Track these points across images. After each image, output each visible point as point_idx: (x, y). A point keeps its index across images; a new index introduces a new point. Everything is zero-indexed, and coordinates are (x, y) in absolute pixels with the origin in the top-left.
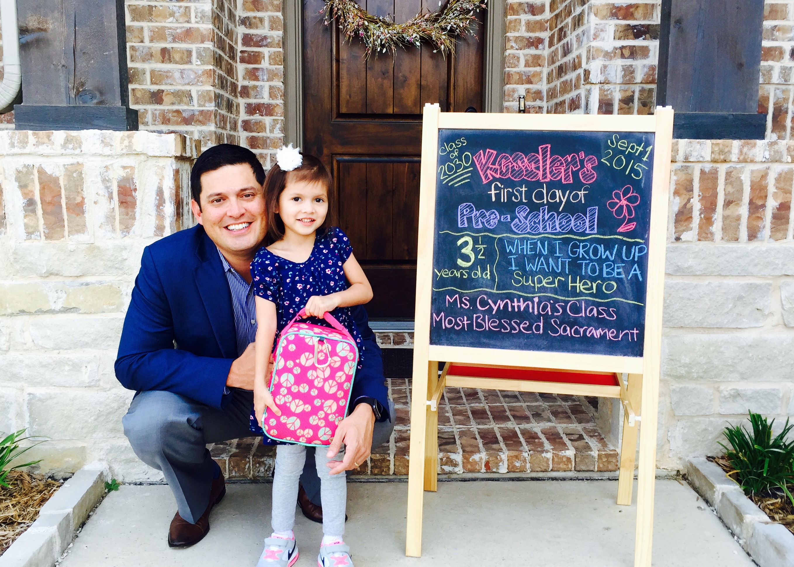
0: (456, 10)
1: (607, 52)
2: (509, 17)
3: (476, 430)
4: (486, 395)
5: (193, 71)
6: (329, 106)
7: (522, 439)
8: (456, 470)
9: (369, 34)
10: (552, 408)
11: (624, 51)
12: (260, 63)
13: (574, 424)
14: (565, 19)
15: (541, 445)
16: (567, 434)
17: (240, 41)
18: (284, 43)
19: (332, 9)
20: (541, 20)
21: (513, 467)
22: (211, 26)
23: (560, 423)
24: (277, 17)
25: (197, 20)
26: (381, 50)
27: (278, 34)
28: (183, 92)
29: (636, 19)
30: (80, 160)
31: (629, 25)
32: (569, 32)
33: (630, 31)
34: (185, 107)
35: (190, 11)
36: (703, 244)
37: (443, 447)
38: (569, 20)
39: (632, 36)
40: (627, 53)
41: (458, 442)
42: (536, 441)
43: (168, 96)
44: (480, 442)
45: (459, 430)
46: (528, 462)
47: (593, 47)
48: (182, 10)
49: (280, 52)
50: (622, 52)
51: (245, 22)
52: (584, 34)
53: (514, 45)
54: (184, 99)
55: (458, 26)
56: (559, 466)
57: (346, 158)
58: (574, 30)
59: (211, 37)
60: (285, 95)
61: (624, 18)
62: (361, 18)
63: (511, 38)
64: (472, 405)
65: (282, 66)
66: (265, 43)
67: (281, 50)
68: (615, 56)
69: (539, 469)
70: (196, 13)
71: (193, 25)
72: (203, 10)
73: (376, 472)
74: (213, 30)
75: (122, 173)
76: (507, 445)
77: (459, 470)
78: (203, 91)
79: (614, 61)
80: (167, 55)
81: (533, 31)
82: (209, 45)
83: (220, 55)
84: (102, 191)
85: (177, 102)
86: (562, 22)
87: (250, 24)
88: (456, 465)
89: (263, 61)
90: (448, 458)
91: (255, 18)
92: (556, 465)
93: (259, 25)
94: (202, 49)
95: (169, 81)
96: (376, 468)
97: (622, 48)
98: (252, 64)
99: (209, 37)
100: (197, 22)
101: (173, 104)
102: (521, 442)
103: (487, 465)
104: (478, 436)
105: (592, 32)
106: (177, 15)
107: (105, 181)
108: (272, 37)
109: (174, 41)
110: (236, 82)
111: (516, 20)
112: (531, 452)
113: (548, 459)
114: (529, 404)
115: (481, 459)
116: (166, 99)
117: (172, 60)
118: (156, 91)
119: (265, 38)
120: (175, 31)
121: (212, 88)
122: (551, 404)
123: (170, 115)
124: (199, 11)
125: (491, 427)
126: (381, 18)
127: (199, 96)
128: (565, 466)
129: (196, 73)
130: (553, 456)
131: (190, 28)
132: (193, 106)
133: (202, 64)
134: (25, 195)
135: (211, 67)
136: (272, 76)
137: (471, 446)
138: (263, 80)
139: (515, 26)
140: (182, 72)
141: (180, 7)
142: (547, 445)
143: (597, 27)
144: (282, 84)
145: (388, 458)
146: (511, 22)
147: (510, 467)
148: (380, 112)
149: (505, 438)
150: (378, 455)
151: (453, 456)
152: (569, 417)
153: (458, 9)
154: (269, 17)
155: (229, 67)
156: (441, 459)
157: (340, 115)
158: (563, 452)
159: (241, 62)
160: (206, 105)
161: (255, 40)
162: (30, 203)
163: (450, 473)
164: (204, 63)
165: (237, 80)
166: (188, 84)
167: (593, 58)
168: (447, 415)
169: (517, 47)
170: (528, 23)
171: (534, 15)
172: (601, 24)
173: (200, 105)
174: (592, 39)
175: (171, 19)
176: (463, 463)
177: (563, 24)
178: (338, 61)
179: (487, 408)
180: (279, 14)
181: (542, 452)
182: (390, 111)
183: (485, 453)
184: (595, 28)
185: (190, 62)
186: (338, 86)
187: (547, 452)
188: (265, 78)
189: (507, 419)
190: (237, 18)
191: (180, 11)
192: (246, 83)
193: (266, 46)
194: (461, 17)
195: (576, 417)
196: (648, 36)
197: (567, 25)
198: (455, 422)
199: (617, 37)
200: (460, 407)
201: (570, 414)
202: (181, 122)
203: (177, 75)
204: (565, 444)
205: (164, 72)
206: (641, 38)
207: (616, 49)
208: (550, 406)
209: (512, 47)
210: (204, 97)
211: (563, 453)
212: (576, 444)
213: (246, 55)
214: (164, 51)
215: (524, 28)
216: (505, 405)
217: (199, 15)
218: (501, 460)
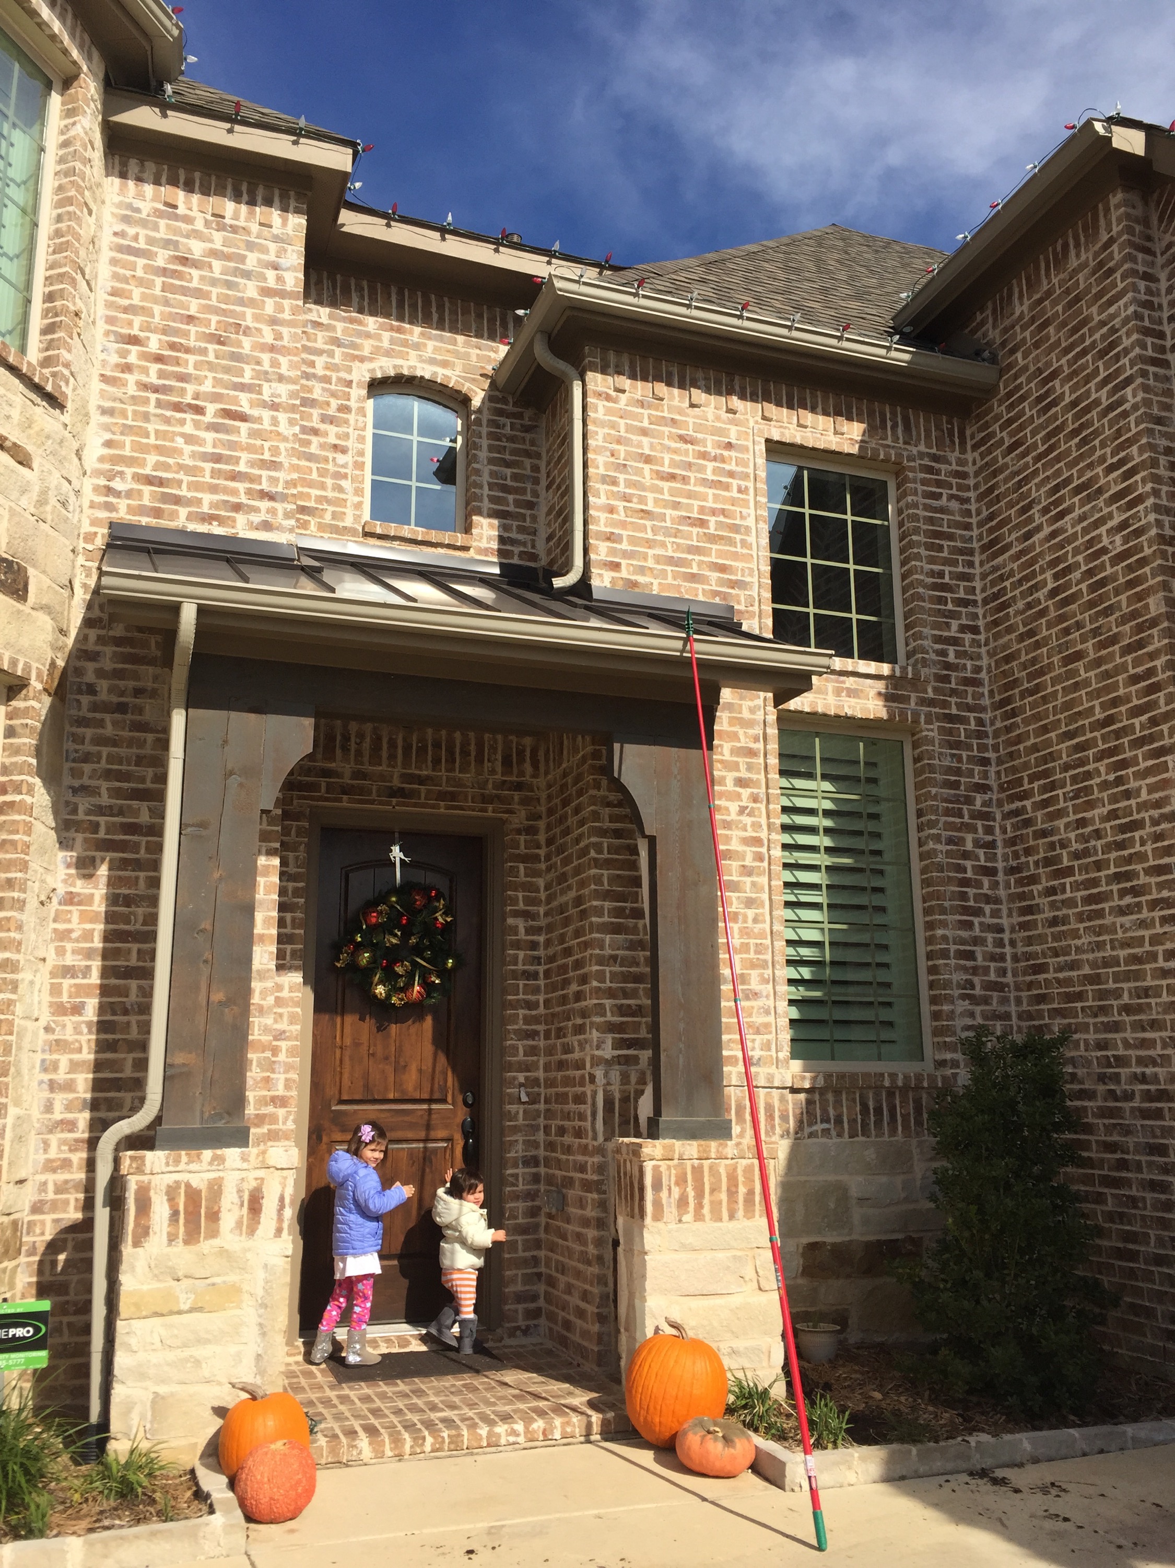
1: (607, 1060)
2: (508, 1012)
11: (620, 1058)
12: (276, 1057)
14: (563, 1021)
15: (584, 1413)
16: (602, 1404)
18: (302, 1036)
21: (565, 1434)
27: (296, 1028)
29: (628, 1033)
30: (221, 1174)
31: (623, 1038)
32: (568, 1034)
33: (624, 1043)
36: (699, 1225)
38: (569, 1025)
39: (626, 1047)
40: (622, 1060)
52: (585, 1042)
53: (513, 1036)
58: (575, 1035)
61: (619, 1033)
63: (510, 1030)
65: (298, 1059)
67: (299, 1043)
68: (614, 1063)
73: (453, 1446)
75: (254, 1184)
76: (556, 1415)
77: (521, 1439)
79: (613, 1066)
81: (531, 1025)
82: (268, 1055)
84: (236, 1200)
86: (560, 1022)
88: (518, 1435)
89: (279, 1054)
90: (512, 1429)
94: (262, 1058)
96: (453, 1442)
99: (269, 1047)
102: (567, 1412)
103: (544, 1433)
104: (529, 1412)
105: (595, 1043)
107: (240, 1191)
108: (290, 1031)
111: (514, 1014)
112: (579, 1418)
113: (593, 1422)
114: (558, 1387)
115: (538, 1429)
119: (284, 1032)
125: (536, 1405)
130: (597, 1418)
134: (171, 1207)
136: (288, 1068)
137: (527, 1418)
138: (278, 1073)
139: (513, 1020)
142: (590, 1412)
144: (296, 1076)
145: (462, 1433)
146: (509, 1016)
148: (381, 1099)
150: (453, 1431)
151: (516, 1427)
154: (290, 1013)
156: (506, 1431)
157: (341, 1102)
162: (175, 1214)
167: (596, 1064)
168: (491, 1400)
169: (516, 1038)
170: (525, 1017)
171: (530, 1010)
172: (600, 1037)
174: (595, 1049)
176: (525, 1431)
177: (560, 1025)
179: (523, 1392)
181: (587, 1417)
182: (390, 1097)
183: (540, 1423)
184: (597, 1040)
188: (281, 1070)
193: (285, 1039)
196: (637, 1046)
197: (566, 1028)
199: (614, 1048)
207: (614, 1057)
209: (512, 1038)
215: (521, 1022)
218: (555, 1429)
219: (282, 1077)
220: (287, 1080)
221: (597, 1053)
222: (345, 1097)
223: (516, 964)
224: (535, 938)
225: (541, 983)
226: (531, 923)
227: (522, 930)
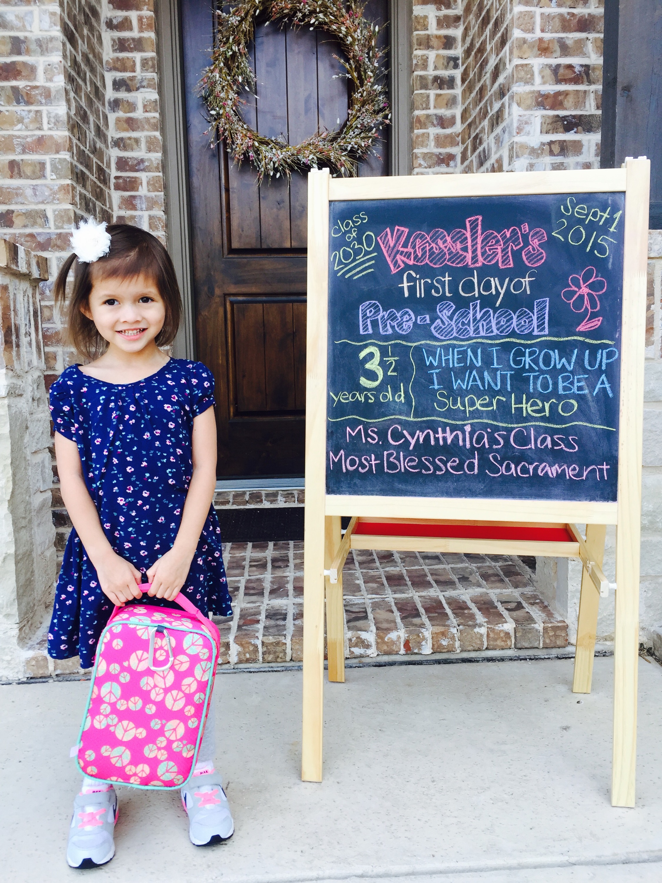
0: (357, 127)
1: (533, 148)
2: (416, 131)
3: (392, 600)
4: (402, 556)
5: (48, 187)
6: (219, 242)
7: (448, 611)
8: (369, 652)
9: (260, 157)
10: (481, 570)
11: (553, 146)
12: (137, 190)
13: (508, 588)
14: (480, 123)
15: (472, 617)
16: (502, 603)
17: (113, 166)
18: (164, 166)
19: (218, 130)
20: (452, 133)
21: (438, 647)
22: (67, 133)
23: (492, 588)
24: (155, 137)
25: (50, 126)
26: (275, 175)
27: (156, 156)
28: (36, 212)
29: (566, 109)
31: (558, 116)
32: (485, 137)
33: (560, 123)
34: (40, 230)
35: (41, 116)
37: (352, 624)
38: (486, 123)
39: (562, 130)
40: (556, 149)
41: (371, 616)
42: (466, 611)
43: (19, 217)
44: (397, 615)
45: (371, 601)
46: (457, 639)
47: (516, 143)
48: (32, 114)
49: (159, 176)
50: (550, 148)
51: (119, 143)
52: (504, 132)
53: (422, 162)
54: (39, 220)
55: (360, 146)
56: (495, 643)
57: (241, 298)
58: (492, 131)
59: (67, 146)
60: (167, 226)
61: (553, 108)
62: (250, 139)
63: (419, 155)
64: (387, 569)
65: (163, 193)
66: (142, 167)
67: (161, 174)
68: (542, 153)
69: (470, 648)
70: (49, 117)
71: (46, 132)
72: (57, 115)
73: (270, 659)
74: (70, 138)
76: (430, 619)
77: (372, 652)
78: (61, 210)
79: (542, 159)
80: (16, 169)
81: (443, 146)
82: (65, 155)
83: (82, 171)
85: (29, 224)
86: (476, 128)
87: (124, 146)
88: (368, 646)
89: (140, 187)
90: (358, 638)
91: (130, 138)
92: (492, 643)
93: (135, 146)
94: (57, 160)
95: (20, 199)
96: (269, 653)
97: (551, 143)
98: (127, 191)
99: (64, 146)
100: (50, 129)
101: (25, 226)
102: (447, 614)
103: (407, 644)
104: (394, 609)
105: (515, 125)
106: (26, 121)
108: (150, 160)
109: (24, 152)
110: (110, 211)
111: (424, 134)
112: (461, 627)
113: (482, 635)
114: (453, 566)
115: (399, 637)
116: (17, 221)
117: (22, 174)
118: (4, 212)
119: (142, 161)
120: (24, 141)
121: (70, 207)
122: (479, 565)
123: (22, 240)
124: (53, 115)
125: (410, 595)
126: (273, 139)
127: (56, 216)
128: (503, 644)
129: (51, 190)
130: (488, 632)
131: (42, 136)
132: (50, 228)
133: (57, 178)
135: (69, 182)
136: (151, 204)
137: (388, 621)
138: (142, 210)
139: (423, 142)
140: (34, 188)
141: (30, 111)
142: (480, 618)
143: (521, 118)
144: (163, 213)
145: (284, 641)
146: (418, 137)
147: (436, 646)
148: (276, 246)
149: (427, 610)
150: (271, 637)
151: (364, 635)
152: (502, 581)
153: (359, 126)
154: (146, 137)
155: (98, 190)
156: (350, 640)
157: (232, 251)
158: (500, 625)
159: (115, 189)
160: (65, 227)
161: (130, 163)
163: (361, 656)
164: (60, 177)
165: (111, 208)
166: (43, 202)
167: (518, 157)
168: (357, 582)
169: (426, 165)
170: (437, 138)
171: (444, 128)
172: (525, 115)
173: (57, 227)
174: (515, 134)
175: (20, 126)
176: (377, 643)
177: (477, 131)
178: (227, 190)
179: (404, 572)
180: (157, 134)
181: (475, 626)
182: (287, 245)
183: (403, 630)
184: (519, 120)
185: (44, 176)
186: (229, 219)
187: (480, 626)
188: (144, 206)
189: (428, 585)
190: (110, 140)
191: (30, 116)
192: (122, 213)
193: (143, 170)
194: (362, 135)
195: (510, 581)
196: (580, 128)
197: (483, 129)
198: (367, 591)
199: (544, 130)
200: (372, 573)
201: (503, 576)
202: (36, 247)
203: (29, 192)
204: (501, 616)
205: (14, 189)
206: (572, 132)
207: (543, 144)
208: (479, 568)
209: (420, 165)
210: (62, 217)
211: (500, 627)
212: (515, 614)
213: (121, 181)
214: (12, 164)
215: (432, 144)
216: (426, 568)
217: (53, 120)
218: (424, 639)
219: (146, 215)
220: (151, 218)
221: (517, 139)
222: (235, 245)
223: (425, 67)
224: (449, 32)
225: (458, 90)
226: (445, 12)
227: (432, 23)
